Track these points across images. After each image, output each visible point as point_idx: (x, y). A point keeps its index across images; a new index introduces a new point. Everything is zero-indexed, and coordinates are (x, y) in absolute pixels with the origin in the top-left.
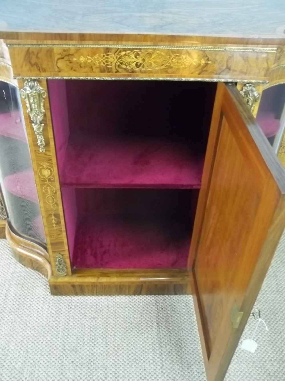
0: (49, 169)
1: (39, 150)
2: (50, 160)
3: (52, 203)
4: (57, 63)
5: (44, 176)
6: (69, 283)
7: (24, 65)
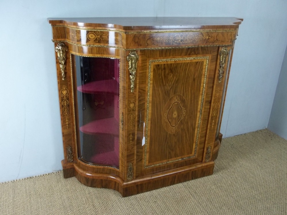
0: (134, 103)
1: (131, 92)
2: (135, 97)
3: (132, 125)
4: (147, 41)
5: (130, 108)
6: (135, 183)
7: (132, 43)
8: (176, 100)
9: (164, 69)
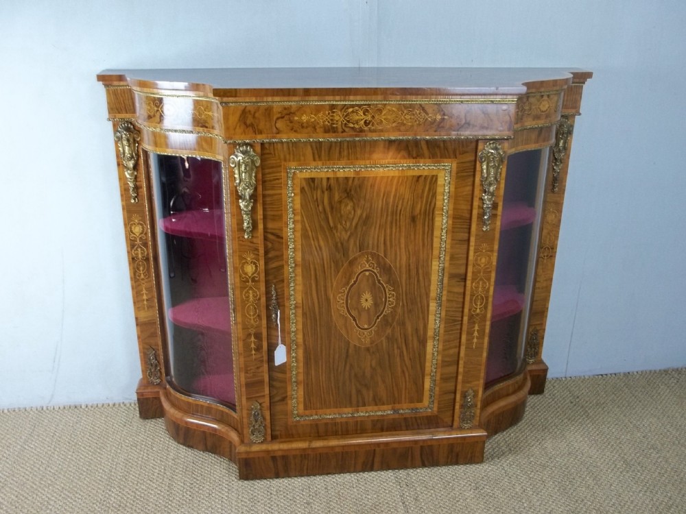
0: (255, 263)
1: (243, 237)
2: (257, 250)
3: (253, 315)
4: (276, 122)
5: (246, 274)
6: (268, 452)
7: (238, 127)
8: (367, 266)
9: (327, 190)
